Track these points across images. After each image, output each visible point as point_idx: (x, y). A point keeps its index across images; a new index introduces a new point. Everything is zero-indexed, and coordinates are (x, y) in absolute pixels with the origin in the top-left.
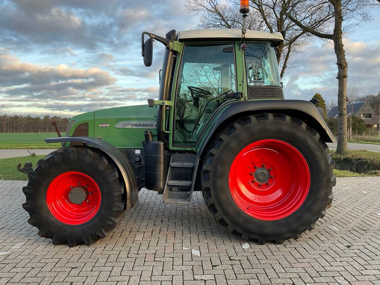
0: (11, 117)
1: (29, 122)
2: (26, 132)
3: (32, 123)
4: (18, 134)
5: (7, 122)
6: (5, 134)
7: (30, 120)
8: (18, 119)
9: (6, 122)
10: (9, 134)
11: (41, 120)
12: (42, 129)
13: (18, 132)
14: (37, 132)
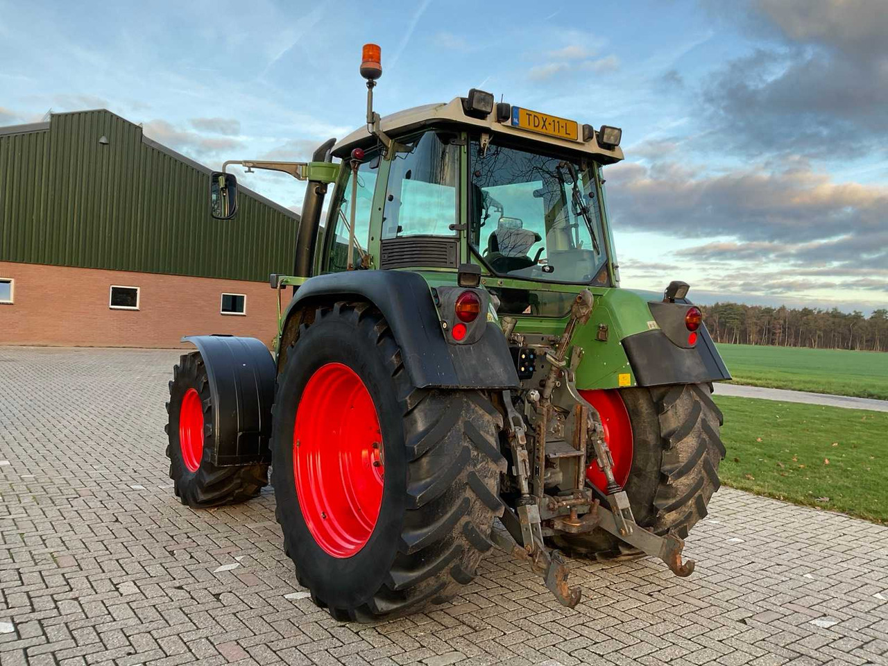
0: (794, 310)
1: (834, 323)
2: (826, 347)
3: (842, 327)
4: (806, 349)
5: (785, 322)
6: (777, 347)
7: (837, 320)
8: (810, 317)
9: (782, 322)
10: (787, 349)
11: (864, 320)
12: (867, 341)
13: (807, 345)
14: (852, 348)
